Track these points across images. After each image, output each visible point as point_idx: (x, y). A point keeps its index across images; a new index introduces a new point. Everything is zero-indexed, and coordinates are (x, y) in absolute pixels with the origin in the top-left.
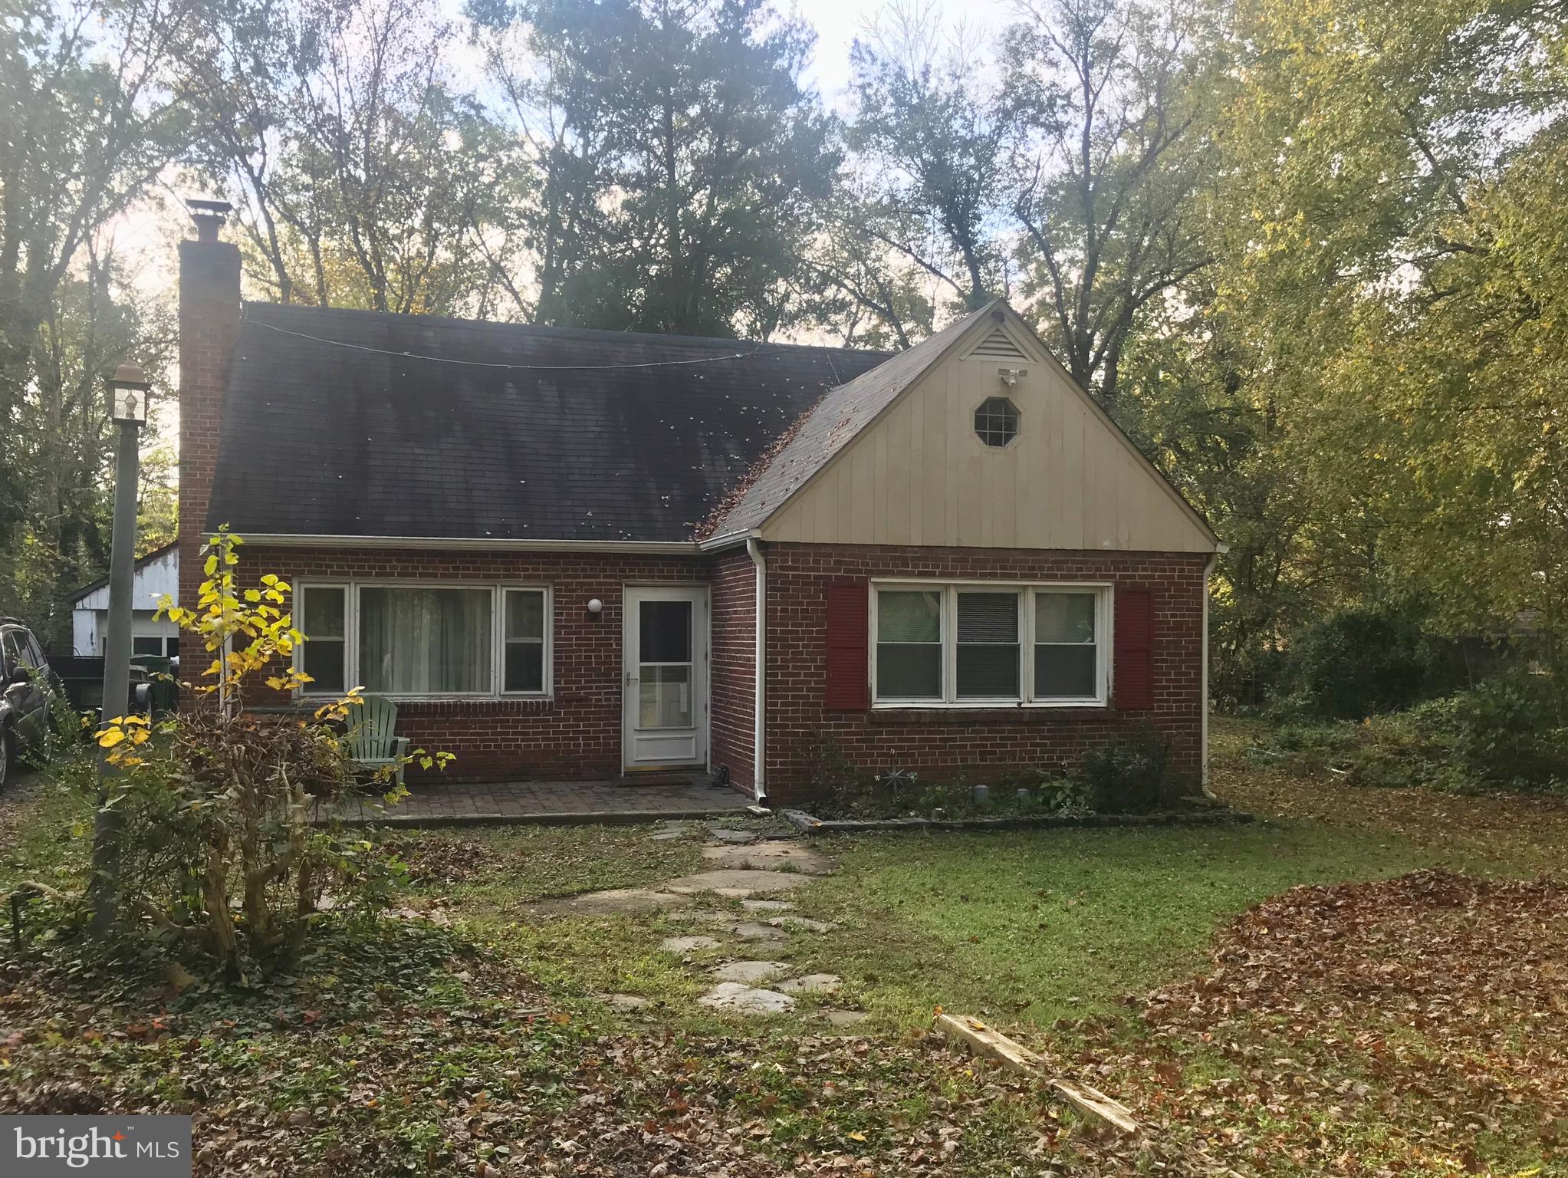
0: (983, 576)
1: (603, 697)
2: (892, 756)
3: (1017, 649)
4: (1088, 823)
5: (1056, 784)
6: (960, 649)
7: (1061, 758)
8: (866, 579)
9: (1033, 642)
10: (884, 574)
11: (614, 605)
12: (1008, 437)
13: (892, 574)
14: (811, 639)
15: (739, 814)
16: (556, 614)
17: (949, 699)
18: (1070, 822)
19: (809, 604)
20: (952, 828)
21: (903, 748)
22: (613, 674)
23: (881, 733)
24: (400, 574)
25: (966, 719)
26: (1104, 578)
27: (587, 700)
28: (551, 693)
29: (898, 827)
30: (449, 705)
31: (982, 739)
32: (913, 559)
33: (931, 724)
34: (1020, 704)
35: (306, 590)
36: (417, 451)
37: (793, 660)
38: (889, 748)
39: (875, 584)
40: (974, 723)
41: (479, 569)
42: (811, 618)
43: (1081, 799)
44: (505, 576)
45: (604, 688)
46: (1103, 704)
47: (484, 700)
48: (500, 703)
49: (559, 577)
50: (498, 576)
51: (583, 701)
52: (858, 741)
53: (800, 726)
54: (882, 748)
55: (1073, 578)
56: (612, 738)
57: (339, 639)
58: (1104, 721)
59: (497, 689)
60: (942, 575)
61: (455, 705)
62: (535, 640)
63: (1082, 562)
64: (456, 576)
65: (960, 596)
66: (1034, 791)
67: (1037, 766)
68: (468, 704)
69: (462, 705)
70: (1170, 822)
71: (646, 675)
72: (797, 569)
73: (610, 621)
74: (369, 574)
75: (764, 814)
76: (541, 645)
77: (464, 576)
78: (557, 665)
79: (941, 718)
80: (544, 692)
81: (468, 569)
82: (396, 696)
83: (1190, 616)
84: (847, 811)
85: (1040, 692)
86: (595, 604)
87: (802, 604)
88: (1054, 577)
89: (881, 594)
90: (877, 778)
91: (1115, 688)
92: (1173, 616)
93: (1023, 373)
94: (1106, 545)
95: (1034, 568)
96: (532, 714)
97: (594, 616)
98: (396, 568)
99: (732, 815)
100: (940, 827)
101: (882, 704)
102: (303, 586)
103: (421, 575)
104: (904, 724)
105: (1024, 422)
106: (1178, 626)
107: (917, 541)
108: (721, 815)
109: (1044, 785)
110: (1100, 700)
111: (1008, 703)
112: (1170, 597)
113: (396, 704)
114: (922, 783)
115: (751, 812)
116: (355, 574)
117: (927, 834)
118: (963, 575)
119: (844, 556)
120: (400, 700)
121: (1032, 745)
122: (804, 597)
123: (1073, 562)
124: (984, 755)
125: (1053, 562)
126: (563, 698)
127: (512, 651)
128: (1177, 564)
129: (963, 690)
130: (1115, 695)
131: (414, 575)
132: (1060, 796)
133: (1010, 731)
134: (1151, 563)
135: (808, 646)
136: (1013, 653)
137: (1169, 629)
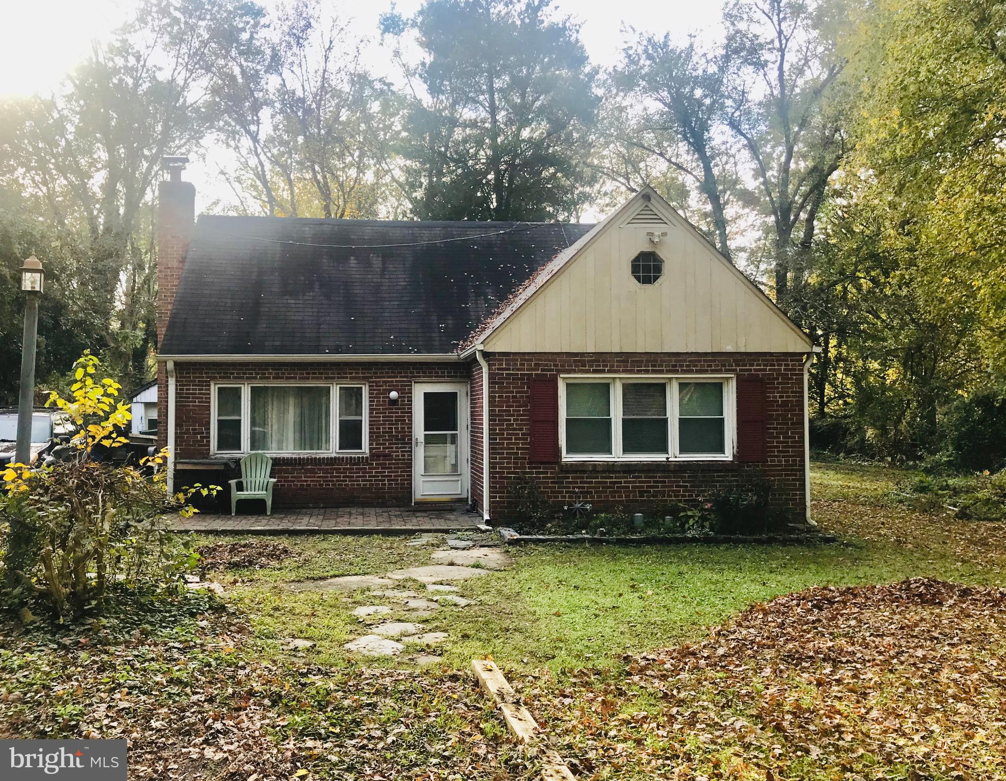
0: (639, 372)
1: (400, 454)
2: (576, 493)
3: (666, 421)
4: (707, 541)
5: (690, 513)
6: (625, 421)
7: (697, 496)
8: (556, 375)
9: (678, 416)
10: (569, 372)
11: (406, 395)
12: (656, 278)
13: (574, 372)
14: (518, 415)
15: (472, 530)
16: (370, 401)
17: (617, 454)
18: (694, 540)
19: (517, 392)
20: (608, 542)
21: (584, 488)
22: (406, 439)
23: (568, 478)
24: (274, 378)
25: (628, 469)
26: (727, 371)
27: (389, 455)
28: (367, 451)
29: (570, 541)
30: (304, 459)
31: (640, 482)
32: (589, 361)
33: (604, 472)
34: (668, 458)
35: (219, 388)
36: (290, 301)
37: (507, 429)
38: (574, 488)
39: (564, 378)
40: (634, 472)
41: (321, 374)
42: (519, 402)
43: (707, 524)
44: (338, 378)
45: (401, 448)
46: (730, 459)
47: (325, 456)
48: (335, 458)
49: (372, 377)
50: (334, 378)
51: (387, 456)
52: (552, 483)
53: (512, 473)
54: (569, 487)
55: (705, 372)
56: (406, 480)
57: (237, 418)
58: (729, 471)
59: (333, 448)
60: (609, 372)
61: (308, 458)
62: (358, 418)
63: (711, 361)
64: (308, 378)
65: (624, 385)
66: (676, 518)
67: (680, 501)
68: (315, 458)
69: (311, 459)
70: (770, 541)
71: (429, 440)
72: (509, 369)
73: (404, 405)
74: (255, 378)
75: (487, 531)
76: (361, 421)
77: (313, 378)
78: (371, 433)
79: (610, 468)
80: (363, 451)
81: (315, 373)
82: (273, 452)
83: (793, 397)
84: (541, 528)
85: (683, 450)
86: (394, 394)
87: (512, 392)
88: (691, 372)
89: (568, 386)
90: (566, 508)
91: (738, 447)
92: (780, 397)
93: (664, 234)
94: (729, 349)
95: (676, 366)
96: (355, 464)
97: (394, 402)
98: (271, 373)
99: (466, 530)
100: (600, 541)
101: (568, 458)
102: (217, 386)
103: (287, 378)
104: (584, 472)
105: (666, 268)
106: (785, 403)
107: (591, 349)
108: (459, 530)
109: (682, 514)
110: (728, 455)
111: (660, 457)
112: (778, 383)
113: (272, 459)
114: (594, 511)
115: (479, 529)
116: (247, 378)
117: (587, 545)
118: (624, 371)
119: (541, 360)
120: (274, 456)
121: (677, 486)
122: (514, 388)
123: (705, 361)
124: (641, 493)
125: (690, 361)
126: (374, 455)
127: (343, 425)
128: (783, 360)
129: (627, 449)
130: (738, 452)
131: (282, 378)
132: (691, 522)
133: (660, 477)
134: (763, 360)
135: (517, 420)
136: (663, 423)
137: (778, 406)
